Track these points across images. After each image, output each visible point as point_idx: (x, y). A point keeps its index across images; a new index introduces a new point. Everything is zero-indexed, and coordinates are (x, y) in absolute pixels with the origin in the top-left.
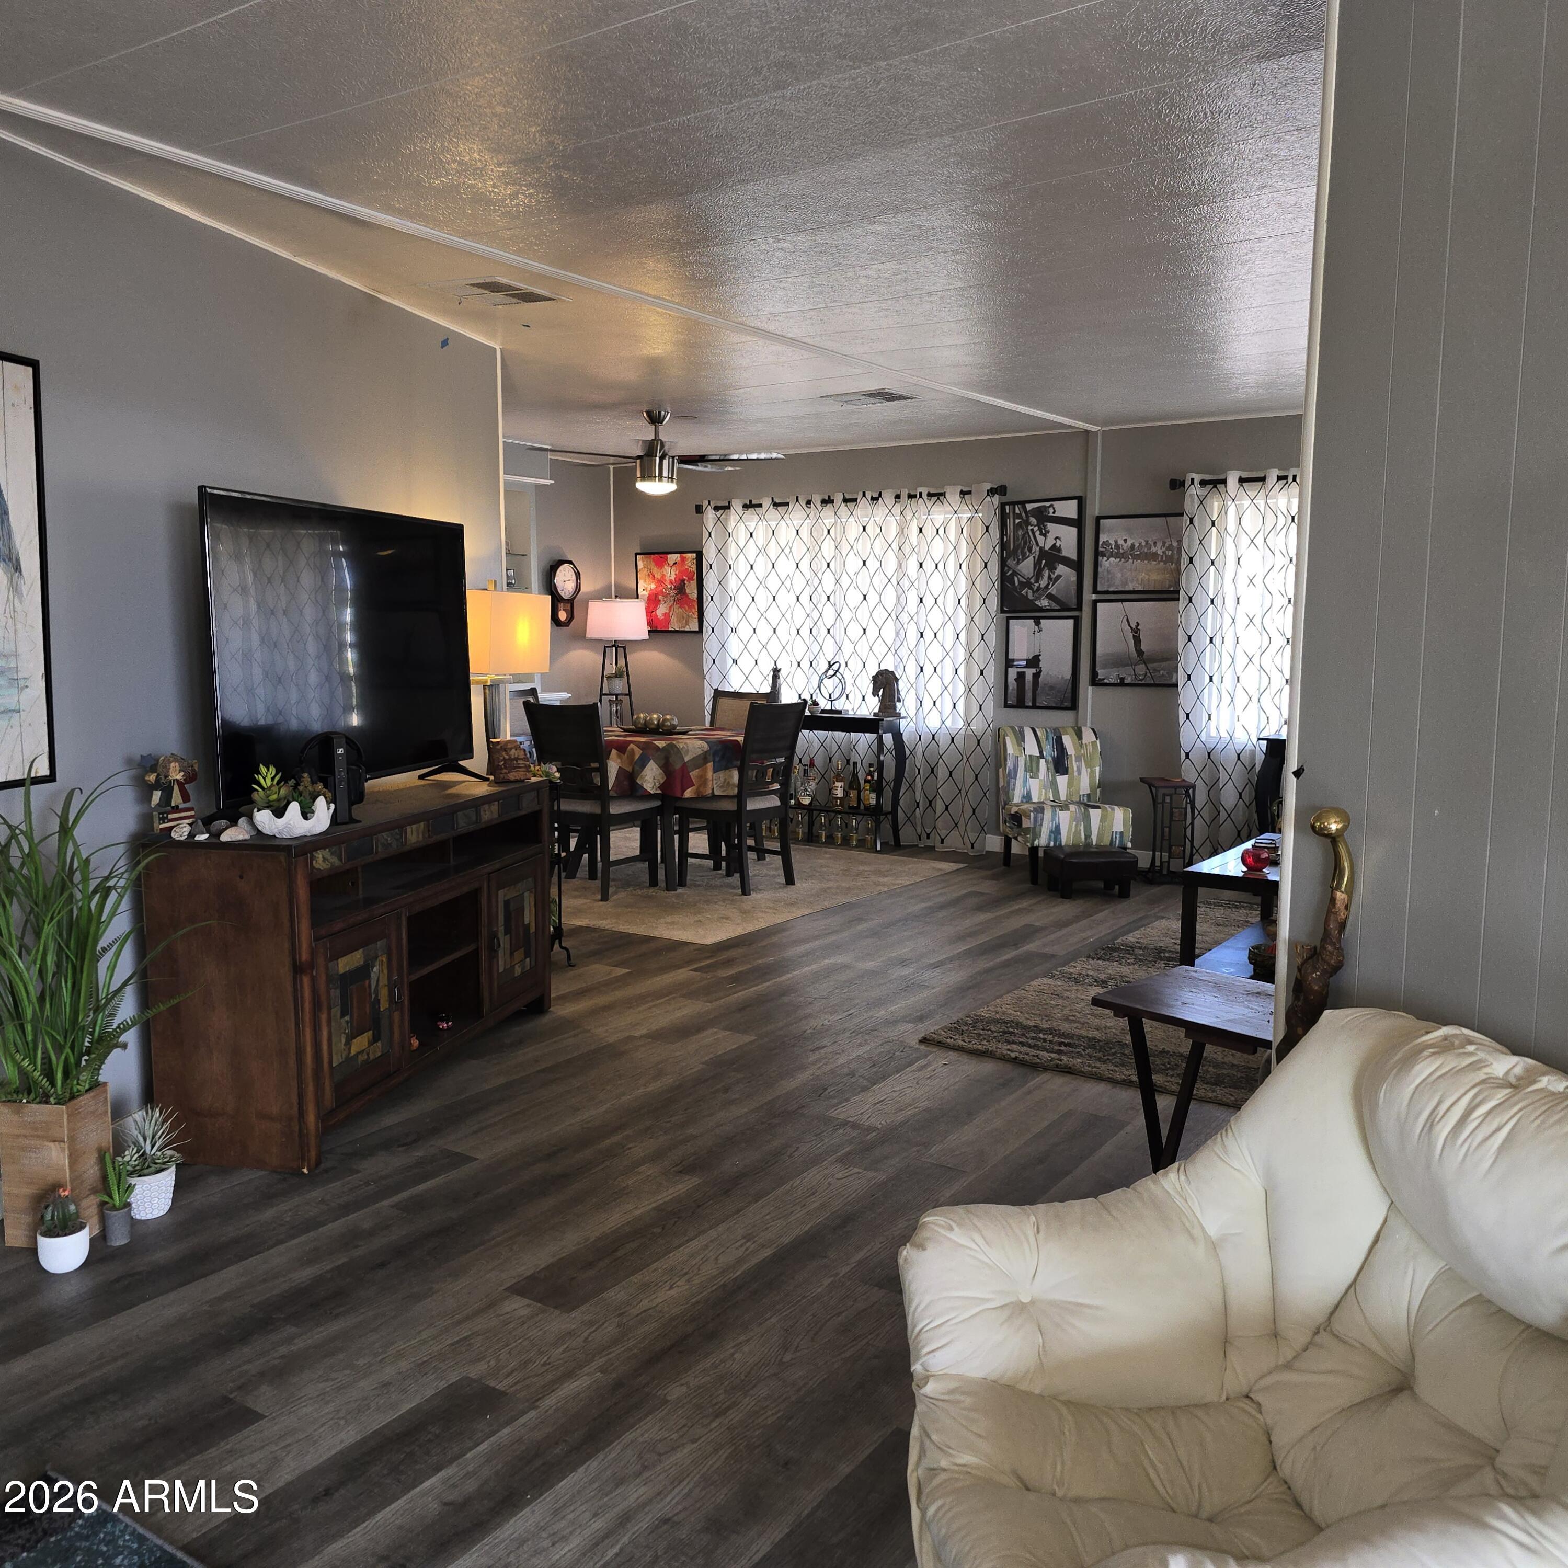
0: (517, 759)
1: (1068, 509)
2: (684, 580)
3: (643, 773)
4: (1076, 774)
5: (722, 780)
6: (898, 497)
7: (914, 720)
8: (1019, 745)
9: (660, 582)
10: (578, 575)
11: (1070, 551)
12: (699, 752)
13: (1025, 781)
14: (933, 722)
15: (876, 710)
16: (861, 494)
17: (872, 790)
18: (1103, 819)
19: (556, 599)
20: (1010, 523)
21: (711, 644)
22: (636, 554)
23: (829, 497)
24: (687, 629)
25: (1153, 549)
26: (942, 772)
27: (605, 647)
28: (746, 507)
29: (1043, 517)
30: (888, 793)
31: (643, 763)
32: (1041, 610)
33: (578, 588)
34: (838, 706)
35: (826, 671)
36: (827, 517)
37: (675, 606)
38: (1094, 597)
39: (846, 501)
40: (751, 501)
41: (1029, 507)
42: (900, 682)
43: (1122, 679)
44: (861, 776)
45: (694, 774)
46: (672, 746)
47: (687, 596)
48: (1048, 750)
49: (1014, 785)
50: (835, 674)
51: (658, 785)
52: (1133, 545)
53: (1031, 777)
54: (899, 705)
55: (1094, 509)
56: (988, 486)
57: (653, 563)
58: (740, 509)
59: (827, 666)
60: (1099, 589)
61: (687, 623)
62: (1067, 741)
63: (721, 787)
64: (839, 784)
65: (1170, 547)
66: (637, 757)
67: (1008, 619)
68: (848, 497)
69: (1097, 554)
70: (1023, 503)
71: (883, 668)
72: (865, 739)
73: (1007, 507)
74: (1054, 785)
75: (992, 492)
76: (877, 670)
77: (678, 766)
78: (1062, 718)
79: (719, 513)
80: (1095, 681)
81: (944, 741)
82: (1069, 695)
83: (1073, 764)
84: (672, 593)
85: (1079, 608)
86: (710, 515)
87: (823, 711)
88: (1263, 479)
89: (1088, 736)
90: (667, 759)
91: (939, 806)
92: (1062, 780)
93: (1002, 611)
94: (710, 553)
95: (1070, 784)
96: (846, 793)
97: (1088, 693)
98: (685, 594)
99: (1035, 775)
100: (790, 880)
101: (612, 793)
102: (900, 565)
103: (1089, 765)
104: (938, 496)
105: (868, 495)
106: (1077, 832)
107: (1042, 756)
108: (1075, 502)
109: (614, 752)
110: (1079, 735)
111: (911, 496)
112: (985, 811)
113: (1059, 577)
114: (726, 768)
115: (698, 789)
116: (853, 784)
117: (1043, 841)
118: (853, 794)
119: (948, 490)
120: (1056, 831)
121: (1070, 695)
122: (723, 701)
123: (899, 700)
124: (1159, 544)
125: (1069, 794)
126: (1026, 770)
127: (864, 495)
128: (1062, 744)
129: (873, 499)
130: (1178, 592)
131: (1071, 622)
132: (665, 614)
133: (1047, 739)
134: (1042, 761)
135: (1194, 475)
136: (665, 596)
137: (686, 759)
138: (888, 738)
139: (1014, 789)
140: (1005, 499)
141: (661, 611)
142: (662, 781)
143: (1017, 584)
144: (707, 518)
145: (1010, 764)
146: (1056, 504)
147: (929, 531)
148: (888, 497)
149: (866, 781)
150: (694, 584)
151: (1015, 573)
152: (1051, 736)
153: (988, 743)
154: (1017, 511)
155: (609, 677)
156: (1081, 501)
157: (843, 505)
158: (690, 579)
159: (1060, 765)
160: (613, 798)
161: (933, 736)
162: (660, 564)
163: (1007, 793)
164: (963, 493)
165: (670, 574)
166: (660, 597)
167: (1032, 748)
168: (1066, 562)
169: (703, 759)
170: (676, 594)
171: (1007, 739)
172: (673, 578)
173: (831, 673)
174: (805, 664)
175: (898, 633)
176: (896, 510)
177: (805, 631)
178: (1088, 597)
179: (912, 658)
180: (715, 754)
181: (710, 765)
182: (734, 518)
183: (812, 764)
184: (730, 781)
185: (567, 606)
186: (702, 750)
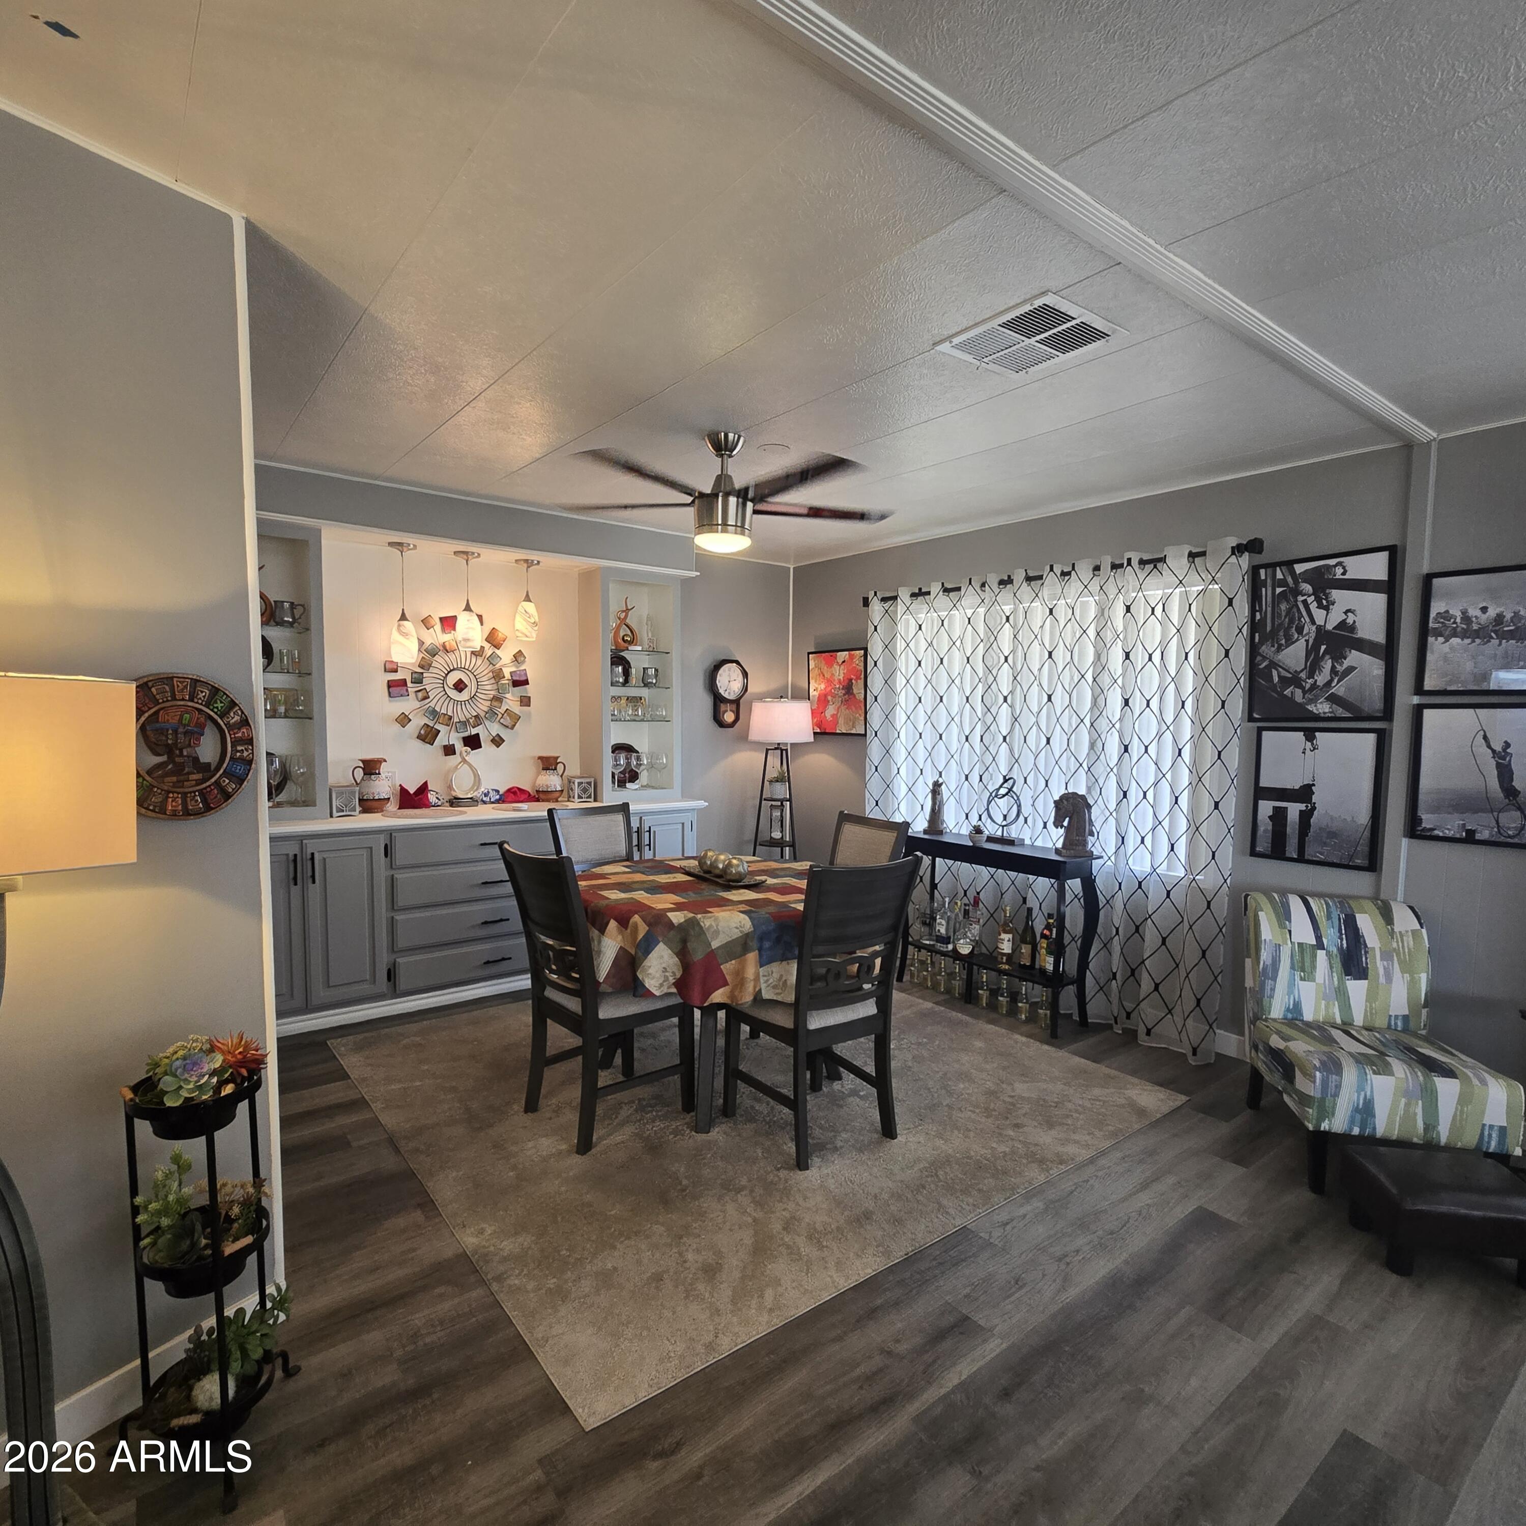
1: (1371, 567)
2: (851, 680)
3: (647, 963)
4: (1382, 980)
5: (776, 976)
6: (1097, 568)
7: (1113, 858)
8: (1282, 926)
9: (829, 682)
10: (745, 674)
11: (1373, 630)
12: (736, 934)
13: (1291, 985)
14: (1140, 864)
15: (1059, 845)
16: (1048, 568)
17: (1049, 953)
18: (1463, 1098)
19: (718, 700)
20: (1266, 593)
21: (875, 750)
22: (809, 653)
23: (1009, 577)
24: (853, 731)
26: (1151, 935)
27: (767, 750)
28: (914, 595)
30: (1072, 954)
31: (647, 946)
32: (1317, 718)
33: (745, 689)
34: (1013, 832)
35: (998, 790)
36: (1006, 600)
37: (843, 708)
38: (1416, 700)
39: (1029, 579)
40: (920, 589)
41: (1299, 568)
42: (1093, 810)
43: (1471, 832)
44: (1039, 925)
45: (728, 968)
46: (692, 924)
47: (855, 696)
48: (1332, 936)
49: (1273, 990)
50: (1007, 794)
51: (672, 980)
53: (1302, 979)
54: (1091, 839)
56: (1233, 541)
57: (823, 662)
58: (908, 600)
59: (1001, 781)
60: (1426, 687)
61: (854, 727)
62: (1366, 923)
63: (775, 987)
64: (1006, 937)
66: (640, 936)
67: (1260, 730)
68: (1031, 574)
70: (1289, 564)
71: (1071, 790)
72: (1042, 885)
73: (1262, 572)
74: (1342, 995)
75: (1238, 550)
76: (1063, 791)
77: (698, 955)
78: (1354, 883)
79: (887, 605)
80: (1415, 831)
81: (1155, 894)
82: (1364, 848)
83: (1377, 964)
84: (841, 693)
85: (1388, 716)
86: (876, 607)
87: (990, 839)
89: (1404, 920)
90: (684, 942)
91: (1146, 985)
92: (1357, 988)
93: (1251, 719)
94: (876, 648)
95: (1371, 996)
96: (1016, 948)
97: (1400, 849)
98: (852, 694)
99: (1308, 976)
100: (888, 1130)
101: (604, 988)
102: (1098, 656)
103: (1407, 967)
104: (1155, 563)
105: (1058, 569)
106: (1408, 1117)
107: (1320, 945)
108: (1384, 556)
109: (613, 924)
110: (1387, 915)
111: (1115, 567)
112: (1215, 1002)
113: (1351, 669)
114: (784, 957)
115: (732, 992)
116: (1026, 935)
117: (1340, 1121)
118: (1026, 949)
119: (1169, 553)
120: (1366, 1110)
121: (1367, 849)
123: (1092, 834)
125: (1370, 1012)
126: (1293, 967)
127: (1052, 569)
128: (1356, 929)
129: (1064, 574)
131: (1371, 738)
132: (833, 716)
133: (1329, 917)
134: (1321, 954)
136: (834, 696)
137: (715, 944)
138: (1074, 885)
139: (1272, 997)
140: (1259, 559)
141: (830, 711)
142: (678, 975)
143: (1276, 679)
144: (873, 611)
145: (1264, 955)
146: (1346, 560)
147: (1141, 611)
148: (1084, 570)
149: (1043, 936)
150: (861, 682)
151: (1273, 665)
152: (1335, 913)
153: (1222, 907)
154: (1279, 575)
155: (771, 782)
156: (1395, 554)
157: (1025, 584)
158: (858, 678)
159: (1353, 964)
160: (605, 995)
161: (1140, 883)
162: (830, 664)
163: (1259, 1002)
164: (1192, 556)
165: (839, 673)
166: (829, 698)
167: (1302, 931)
168: (1363, 646)
169: (742, 945)
170: (844, 695)
171: (1261, 914)
172: (841, 677)
173: (1003, 791)
174: (974, 778)
175: (1092, 746)
176: (1094, 586)
177: (976, 739)
178: (1405, 699)
179: (1113, 779)
180: (761, 939)
181: (752, 957)
182: (901, 608)
183: (977, 901)
184: (784, 979)
185: (734, 707)
186: (741, 932)
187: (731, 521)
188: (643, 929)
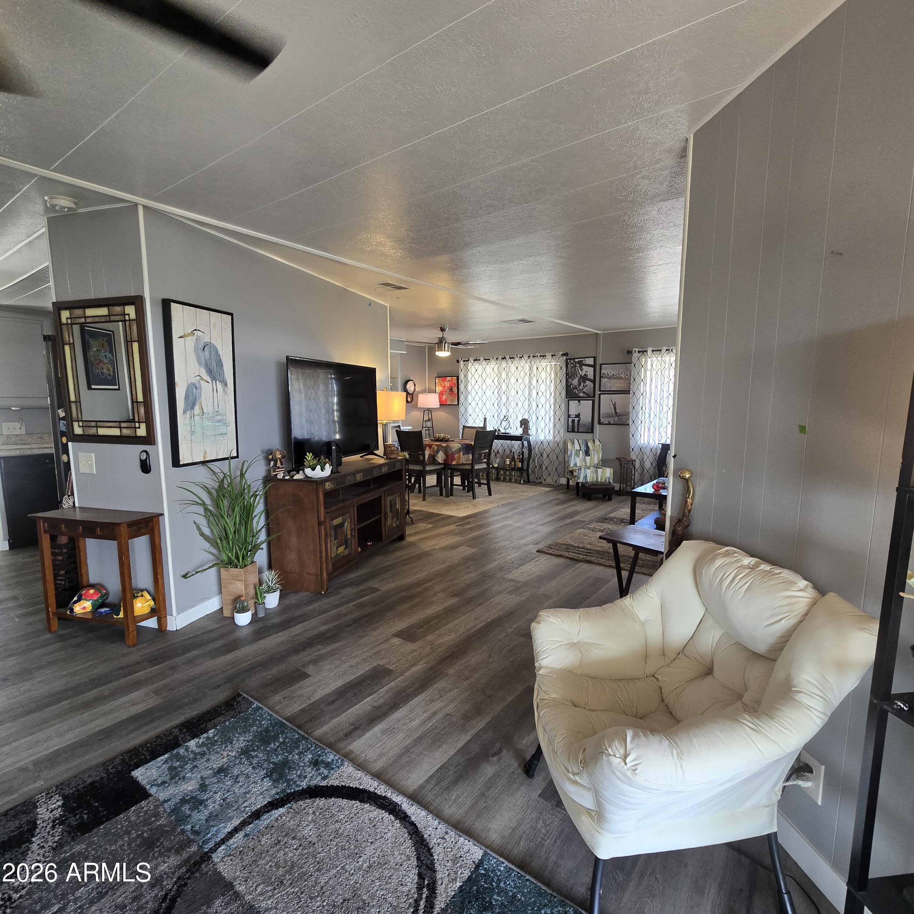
0: (394, 450)
1: (590, 361)
2: (452, 387)
3: (437, 456)
4: (593, 456)
5: (467, 457)
6: (529, 357)
7: (535, 436)
8: (573, 446)
9: (444, 387)
10: (415, 385)
11: (591, 376)
12: (458, 448)
13: (575, 459)
14: (542, 438)
16: (516, 356)
17: (520, 462)
18: (603, 472)
19: (408, 393)
20: (569, 366)
21: (462, 409)
22: (435, 377)
23: (504, 357)
24: (453, 404)
25: (621, 376)
26: (545, 456)
27: (424, 410)
28: (475, 360)
29: (581, 364)
30: (525, 463)
31: (438, 451)
32: (580, 397)
33: (415, 389)
34: (507, 431)
35: (503, 419)
36: (504, 364)
37: (449, 396)
38: (599, 393)
39: (510, 358)
40: (477, 358)
41: (576, 360)
43: (610, 422)
44: (516, 457)
45: (456, 456)
46: (448, 446)
48: (583, 448)
49: (571, 460)
51: (443, 460)
52: (613, 374)
54: (529, 431)
55: (599, 361)
56: (562, 353)
57: (441, 381)
58: (472, 361)
59: (504, 417)
60: (601, 389)
61: (453, 402)
62: (590, 444)
63: (466, 460)
64: (508, 460)
65: (627, 375)
67: (569, 400)
69: (601, 377)
70: (574, 359)
72: (517, 443)
73: (568, 360)
74: (585, 460)
75: (563, 355)
77: (450, 453)
78: (589, 436)
79: (465, 363)
80: (600, 423)
81: (546, 444)
82: (590, 428)
83: (592, 452)
84: (448, 391)
85: (594, 396)
86: (462, 363)
87: (501, 432)
88: (660, 350)
89: (597, 442)
90: (446, 450)
91: (544, 468)
92: (588, 458)
93: (567, 398)
94: (462, 377)
95: (591, 460)
96: (510, 463)
97: (597, 427)
98: (453, 391)
99: (578, 457)
100: (490, 494)
102: (530, 381)
103: (598, 453)
104: (543, 356)
105: (518, 356)
106: (593, 477)
107: (581, 450)
108: (593, 359)
109: (427, 448)
110: (594, 442)
111: (533, 357)
112: (560, 470)
113: (587, 385)
114: (468, 453)
115: (457, 461)
116: (513, 459)
117: (581, 480)
118: (513, 463)
119: (547, 354)
120: (586, 477)
122: (466, 429)
124: (623, 374)
125: (590, 464)
126: (575, 455)
128: (588, 445)
129: (520, 357)
130: (630, 391)
131: (591, 401)
132: (445, 399)
133: (583, 443)
134: (581, 451)
135: (635, 349)
136: (445, 392)
137: (453, 450)
138: (526, 443)
139: (571, 462)
140: (567, 357)
141: (444, 397)
142: (444, 458)
143: (572, 388)
144: (461, 365)
145: (569, 453)
146: (586, 359)
147: (540, 369)
148: (526, 357)
149: (518, 458)
150: (456, 388)
151: (571, 384)
153: (561, 445)
154: (572, 362)
155: (426, 421)
156: (595, 358)
158: (455, 386)
159: (587, 453)
160: (427, 464)
161: (542, 442)
162: (444, 381)
163: (568, 463)
164: (552, 355)
165: (447, 384)
167: (577, 447)
168: (589, 380)
169: (459, 450)
170: (450, 392)
171: (568, 443)
172: (448, 386)
173: (505, 419)
174: (496, 416)
175: (529, 405)
176: (529, 362)
177: (496, 404)
178: (597, 392)
179: (534, 414)
180: (463, 449)
181: (462, 453)
182: (470, 364)
183: (498, 452)
184: (469, 458)
185: (411, 396)
187: (446, 349)
188: (436, 448)
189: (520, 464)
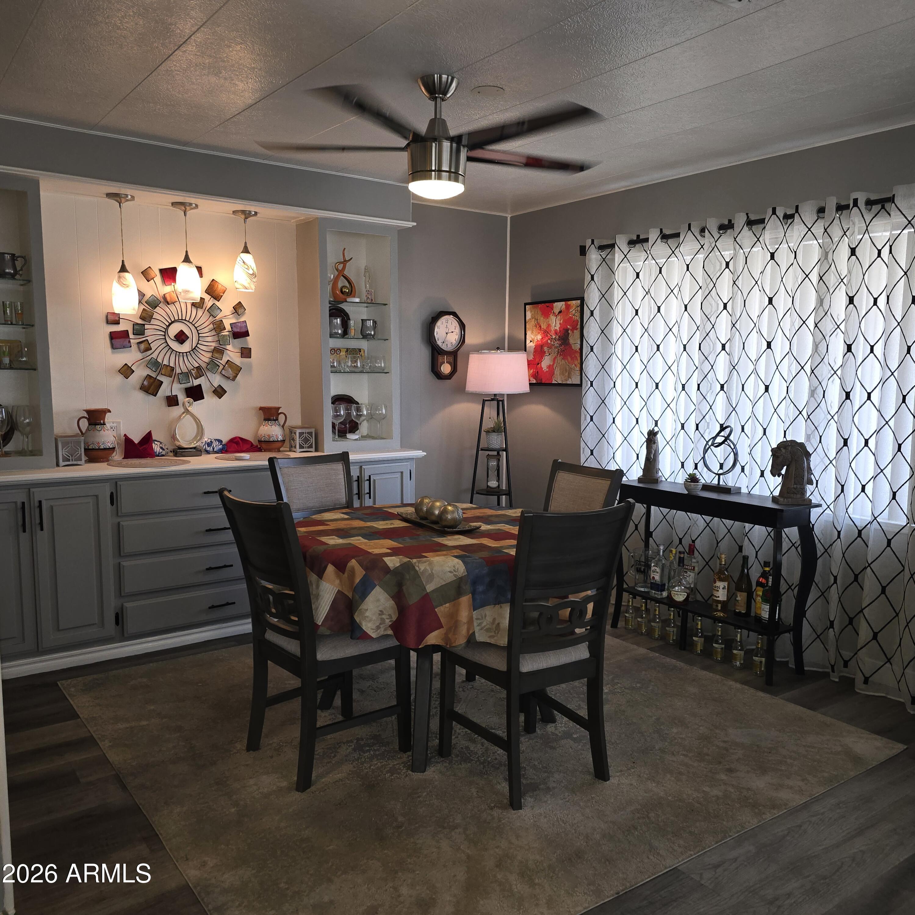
2: (567, 330)
3: (363, 606)
5: (489, 619)
6: (821, 211)
7: (832, 507)
9: (546, 333)
10: (462, 326)
12: (450, 578)
15: (777, 493)
16: (770, 211)
17: (765, 600)
19: (437, 352)
22: (526, 304)
23: (730, 221)
24: (569, 382)
27: (484, 401)
28: (632, 243)
31: (364, 589)
33: (463, 340)
34: (730, 480)
35: (714, 438)
36: (726, 246)
37: (559, 358)
39: (750, 223)
40: (638, 236)
42: (812, 458)
44: (755, 573)
45: (442, 611)
46: (407, 568)
47: (571, 347)
50: (723, 442)
51: (388, 622)
54: (809, 488)
57: (540, 313)
58: (625, 248)
59: (718, 429)
61: (569, 377)
63: (488, 630)
64: (721, 585)
66: (357, 580)
68: (753, 217)
71: (789, 438)
72: (759, 533)
76: (781, 439)
77: (413, 599)
79: (604, 254)
81: (875, 543)
84: (557, 343)
86: (594, 256)
87: (706, 487)
90: (400, 585)
94: (592, 298)
96: (731, 596)
98: (569, 344)
100: (601, 771)
101: (323, 630)
102: (820, 301)
104: (883, 202)
105: (780, 212)
109: (330, 569)
111: (840, 208)
114: (494, 602)
115: (446, 634)
116: (741, 583)
118: (741, 597)
119: (900, 192)
123: (811, 483)
127: (774, 212)
129: (787, 217)
132: (549, 367)
136: (550, 346)
137: (430, 588)
138: (792, 533)
141: (545, 363)
142: (394, 618)
144: (590, 260)
147: (866, 254)
148: (808, 211)
149: (759, 584)
150: (577, 333)
155: (488, 432)
157: (746, 228)
158: (574, 328)
160: (324, 637)
161: (860, 532)
162: (546, 314)
165: (555, 323)
166: (546, 349)
169: (456, 589)
170: (561, 345)
172: (557, 328)
173: (719, 440)
174: (691, 427)
175: (812, 393)
176: (818, 229)
177: (692, 387)
179: (833, 426)
180: (474, 583)
181: (465, 600)
182: (618, 256)
183: (692, 549)
184: (497, 622)
185: (451, 359)
186: (455, 576)
188: (360, 573)
189: (767, 607)
